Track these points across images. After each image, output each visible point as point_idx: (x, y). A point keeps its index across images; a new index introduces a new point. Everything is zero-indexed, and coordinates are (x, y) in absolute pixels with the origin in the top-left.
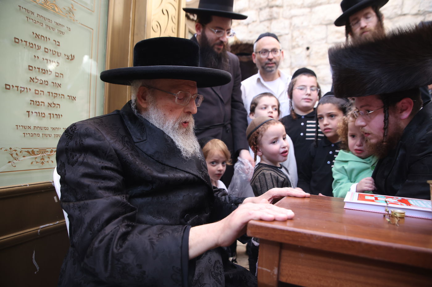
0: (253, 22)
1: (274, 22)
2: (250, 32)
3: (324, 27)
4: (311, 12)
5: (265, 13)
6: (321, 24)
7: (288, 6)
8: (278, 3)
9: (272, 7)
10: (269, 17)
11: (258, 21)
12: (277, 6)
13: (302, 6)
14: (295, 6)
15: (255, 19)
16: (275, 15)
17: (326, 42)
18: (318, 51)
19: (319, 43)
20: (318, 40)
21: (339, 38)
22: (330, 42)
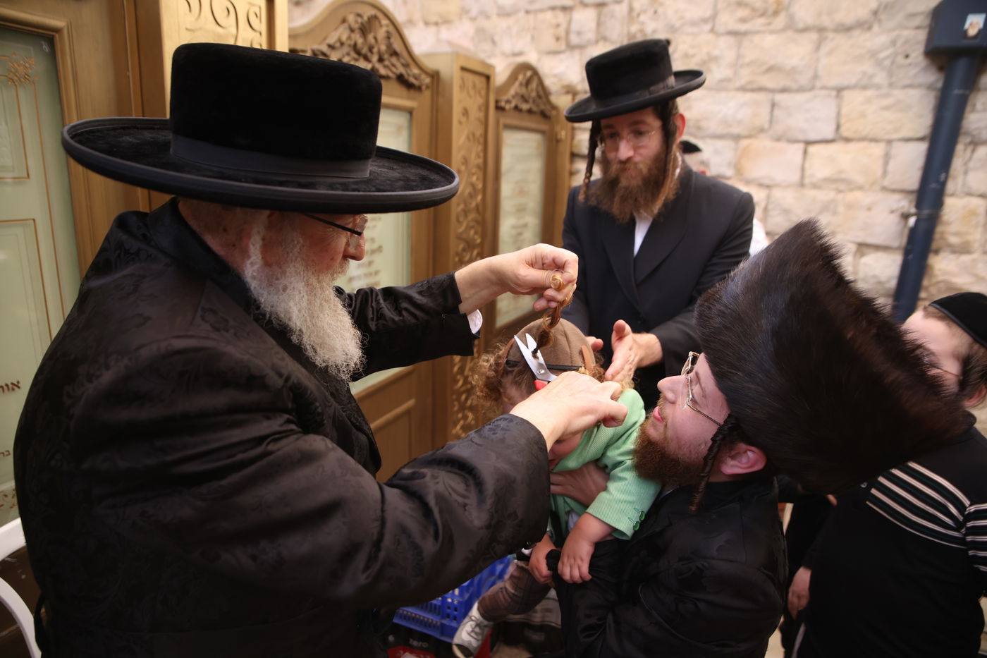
17: (712, 30)
18: (691, 52)
19: (695, 30)
20: (693, 23)
21: (743, 20)
22: (721, 28)
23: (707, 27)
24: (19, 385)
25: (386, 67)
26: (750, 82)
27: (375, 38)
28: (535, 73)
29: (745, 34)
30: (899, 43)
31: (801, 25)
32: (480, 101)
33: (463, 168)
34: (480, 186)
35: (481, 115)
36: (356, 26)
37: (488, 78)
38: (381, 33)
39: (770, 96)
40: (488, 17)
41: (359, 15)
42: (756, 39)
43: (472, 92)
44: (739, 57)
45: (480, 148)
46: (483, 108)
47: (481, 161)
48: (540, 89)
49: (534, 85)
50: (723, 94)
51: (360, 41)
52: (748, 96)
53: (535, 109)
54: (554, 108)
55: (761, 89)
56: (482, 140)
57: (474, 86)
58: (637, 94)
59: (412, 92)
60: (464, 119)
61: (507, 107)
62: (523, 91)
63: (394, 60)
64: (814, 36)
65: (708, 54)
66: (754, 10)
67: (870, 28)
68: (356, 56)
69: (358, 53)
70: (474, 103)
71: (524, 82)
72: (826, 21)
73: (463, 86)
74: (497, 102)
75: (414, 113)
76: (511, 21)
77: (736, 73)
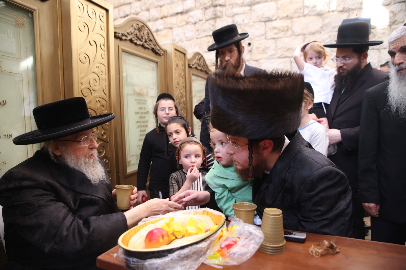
0: (200, 20)
1: (218, 20)
2: (198, 30)
3: (263, 23)
4: (250, 10)
5: (210, 12)
6: (260, 21)
7: (229, 5)
8: (220, 2)
9: (216, 6)
10: (213, 16)
11: (204, 20)
12: (220, 5)
13: (243, 5)
14: (236, 4)
15: (201, 19)
16: (219, 14)
17: (265, 38)
18: (259, 46)
19: (259, 39)
20: (258, 36)
21: (276, 34)
22: (268, 37)
23: (264, 37)
24: (12, 136)
25: (148, 44)
26: (281, 55)
27: (143, 33)
28: (202, 57)
29: (277, 38)
30: (332, 37)
31: (297, 34)
32: (183, 63)
33: (177, 86)
34: (184, 94)
35: (183, 68)
36: (137, 28)
37: (185, 54)
38: (146, 32)
39: (290, 59)
40: (182, 42)
41: (138, 24)
42: (281, 39)
43: (179, 59)
44: (276, 46)
45: (183, 80)
46: (184, 65)
47: (184, 85)
48: (204, 62)
49: (202, 60)
50: (272, 60)
51: (138, 34)
52: (282, 60)
53: (203, 69)
54: (210, 71)
55: (286, 57)
56: (184, 77)
57: (180, 57)
58: (229, 40)
59: (157, 56)
60: (177, 68)
61: (193, 67)
62: (198, 62)
63: (150, 42)
64: (302, 37)
65: (265, 46)
66: (279, 30)
67: (321, 33)
68: (137, 39)
69: (138, 38)
70: (181, 63)
71: (198, 59)
72: (305, 32)
73: (176, 56)
74: (189, 64)
75: (159, 63)
76: (191, 42)
77: (276, 52)
